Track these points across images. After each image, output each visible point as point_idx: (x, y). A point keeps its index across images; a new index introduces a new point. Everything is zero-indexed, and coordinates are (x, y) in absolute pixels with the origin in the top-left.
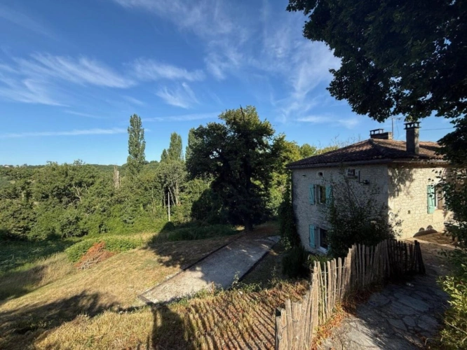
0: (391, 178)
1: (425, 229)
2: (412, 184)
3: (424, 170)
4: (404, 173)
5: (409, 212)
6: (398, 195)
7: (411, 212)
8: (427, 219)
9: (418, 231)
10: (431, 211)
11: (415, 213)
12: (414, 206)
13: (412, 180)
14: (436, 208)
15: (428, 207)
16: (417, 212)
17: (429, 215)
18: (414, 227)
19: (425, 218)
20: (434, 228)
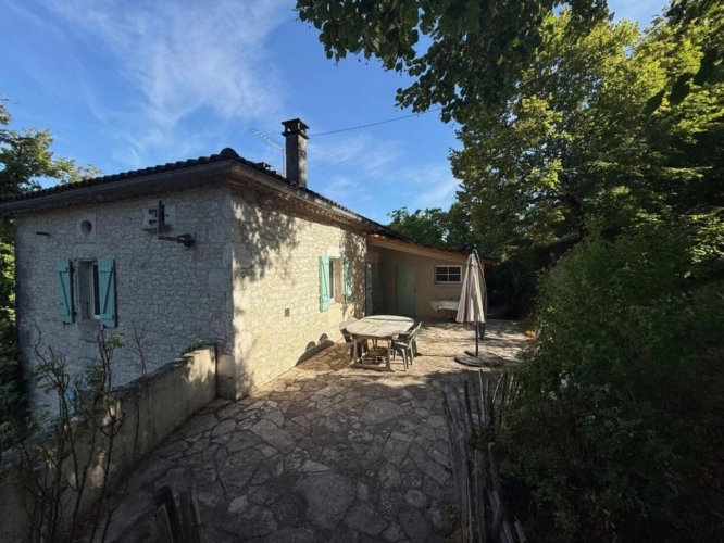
0: (243, 229)
1: (317, 342)
2: (294, 252)
3: (316, 225)
4: (278, 222)
5: (287, 312)
6: (262, 275)
7: (291, 312)
8: (318, 323)
9: (304, 351)
10: (325, 305)
11: (299, 314)
12: (296, 299)
13: (294, 244)
14: (333, 300)
15: (321, 300)
16: (303, 310)
17: (323, 314)
18: (296, 345)
19: (316, 320)
20: (330, 338)
